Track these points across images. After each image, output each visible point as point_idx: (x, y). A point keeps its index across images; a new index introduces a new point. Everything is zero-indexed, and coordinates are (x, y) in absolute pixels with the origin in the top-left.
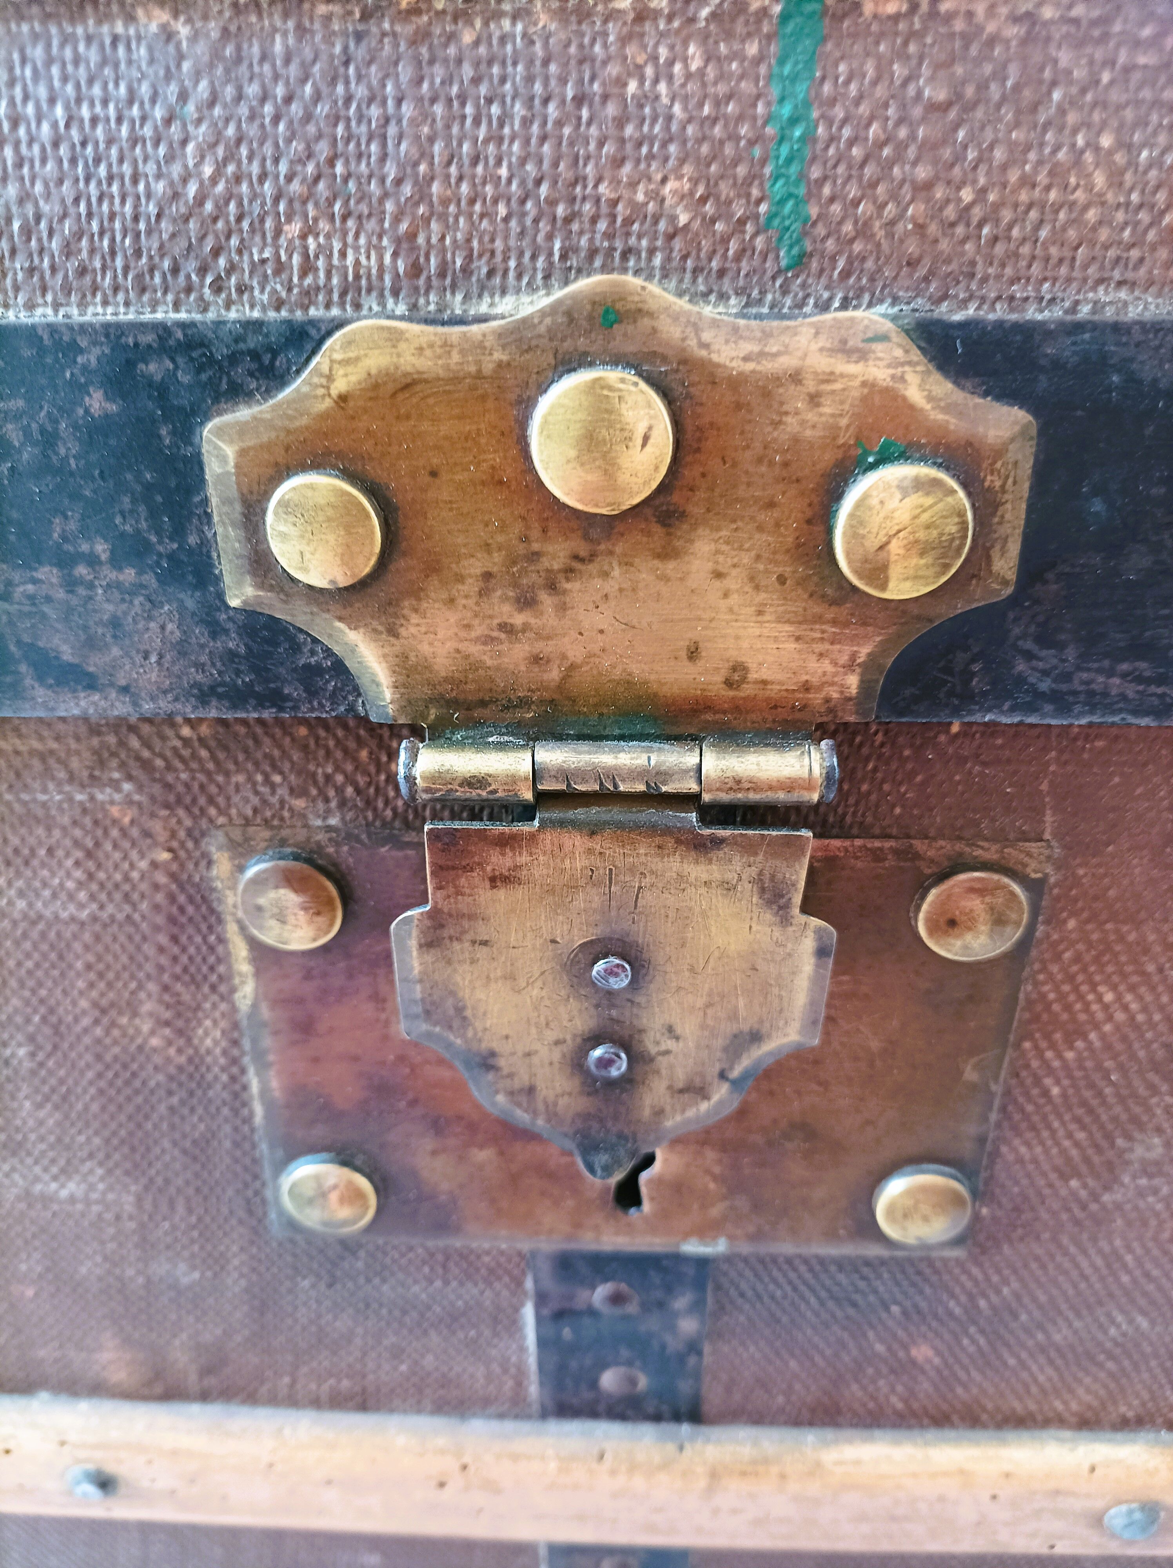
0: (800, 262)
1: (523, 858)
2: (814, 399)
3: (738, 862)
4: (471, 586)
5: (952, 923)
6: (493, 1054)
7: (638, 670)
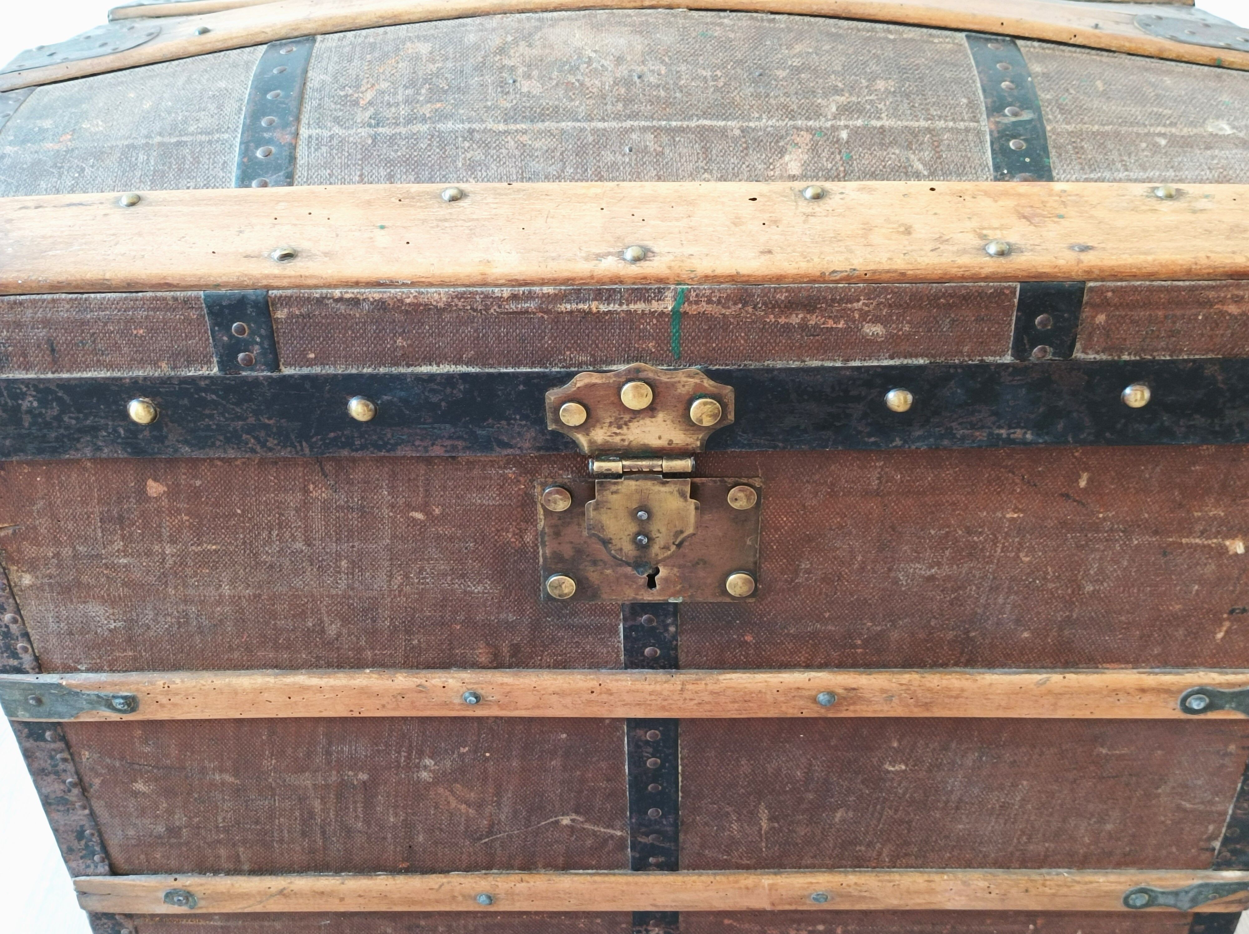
0: (679, 358)
1: (620, 487)
2: (684, 386)
3: (673, 487)
4: (607, 425)
5: (736, 499)
6: (611, 539)
7: (646, 442)
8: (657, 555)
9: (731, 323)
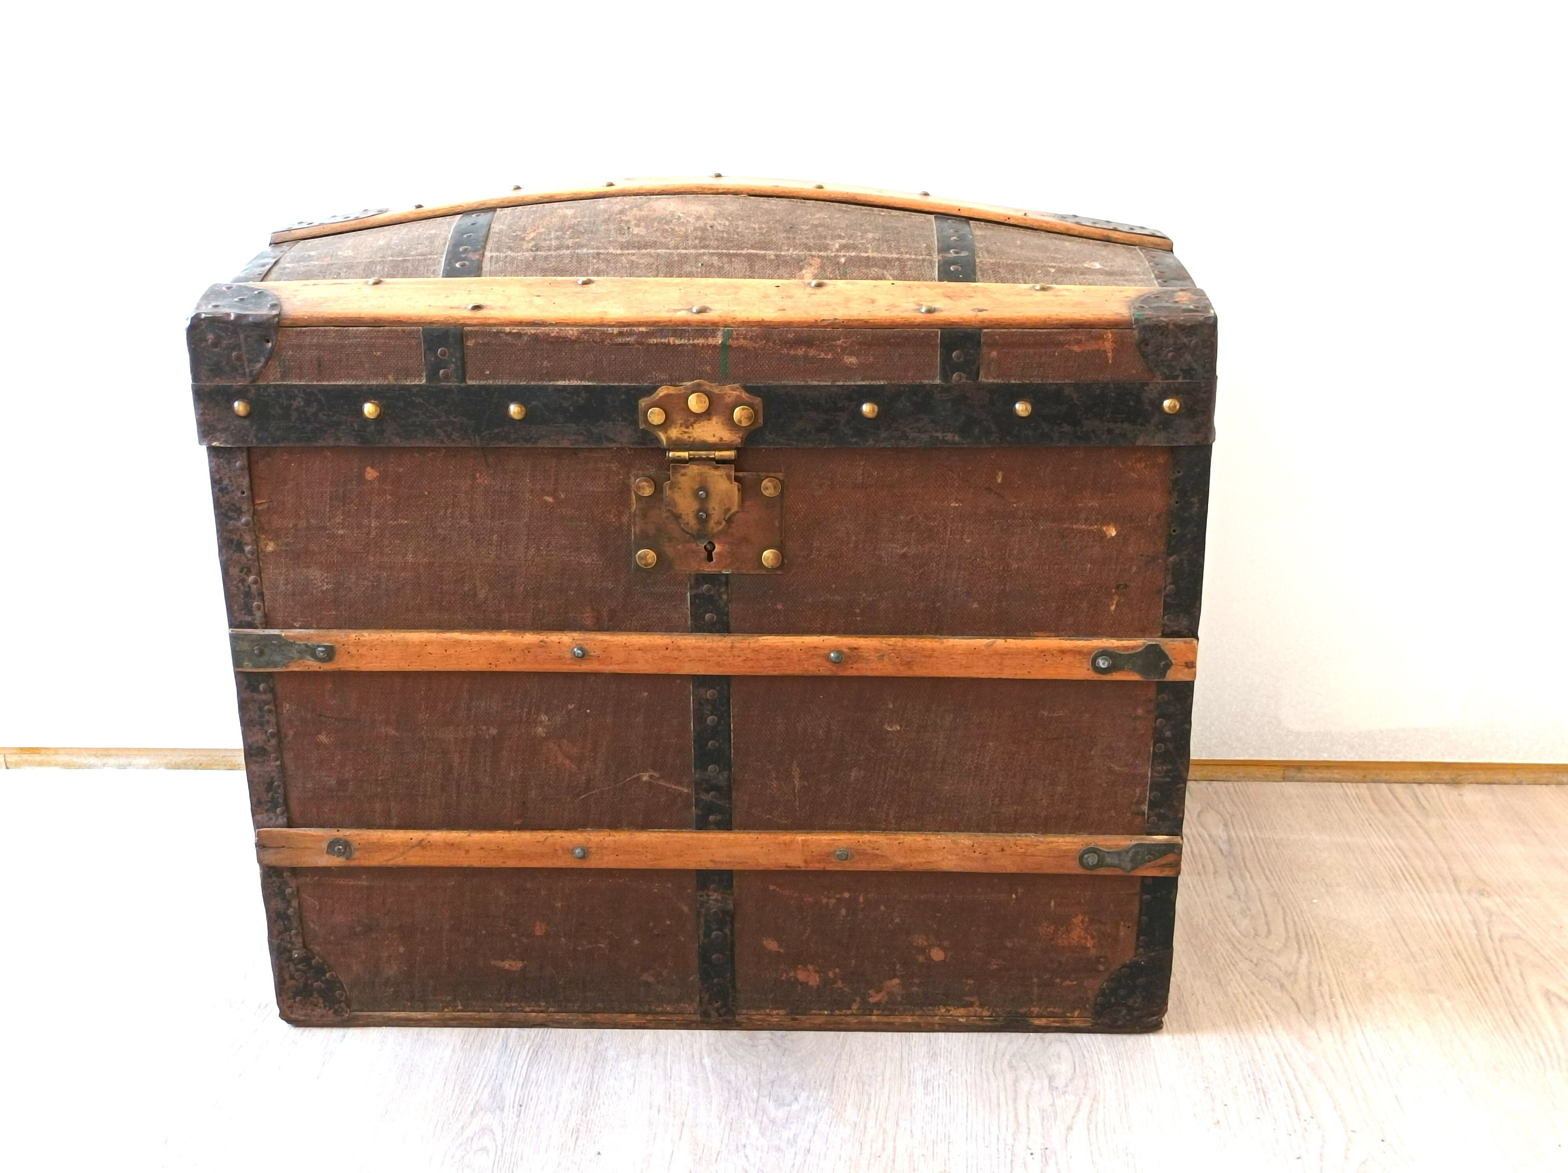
0: (726, 378)
1: (687, 470)
2: (729, 397)
3: (723, 470)
4: (679, 425)
5: (767, 488)
6: (681, 514)
8: (712, 528)
9: (760, 354)
